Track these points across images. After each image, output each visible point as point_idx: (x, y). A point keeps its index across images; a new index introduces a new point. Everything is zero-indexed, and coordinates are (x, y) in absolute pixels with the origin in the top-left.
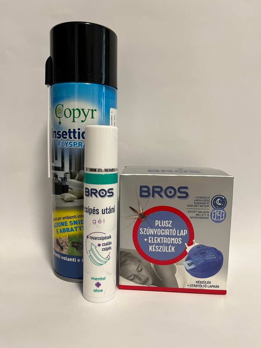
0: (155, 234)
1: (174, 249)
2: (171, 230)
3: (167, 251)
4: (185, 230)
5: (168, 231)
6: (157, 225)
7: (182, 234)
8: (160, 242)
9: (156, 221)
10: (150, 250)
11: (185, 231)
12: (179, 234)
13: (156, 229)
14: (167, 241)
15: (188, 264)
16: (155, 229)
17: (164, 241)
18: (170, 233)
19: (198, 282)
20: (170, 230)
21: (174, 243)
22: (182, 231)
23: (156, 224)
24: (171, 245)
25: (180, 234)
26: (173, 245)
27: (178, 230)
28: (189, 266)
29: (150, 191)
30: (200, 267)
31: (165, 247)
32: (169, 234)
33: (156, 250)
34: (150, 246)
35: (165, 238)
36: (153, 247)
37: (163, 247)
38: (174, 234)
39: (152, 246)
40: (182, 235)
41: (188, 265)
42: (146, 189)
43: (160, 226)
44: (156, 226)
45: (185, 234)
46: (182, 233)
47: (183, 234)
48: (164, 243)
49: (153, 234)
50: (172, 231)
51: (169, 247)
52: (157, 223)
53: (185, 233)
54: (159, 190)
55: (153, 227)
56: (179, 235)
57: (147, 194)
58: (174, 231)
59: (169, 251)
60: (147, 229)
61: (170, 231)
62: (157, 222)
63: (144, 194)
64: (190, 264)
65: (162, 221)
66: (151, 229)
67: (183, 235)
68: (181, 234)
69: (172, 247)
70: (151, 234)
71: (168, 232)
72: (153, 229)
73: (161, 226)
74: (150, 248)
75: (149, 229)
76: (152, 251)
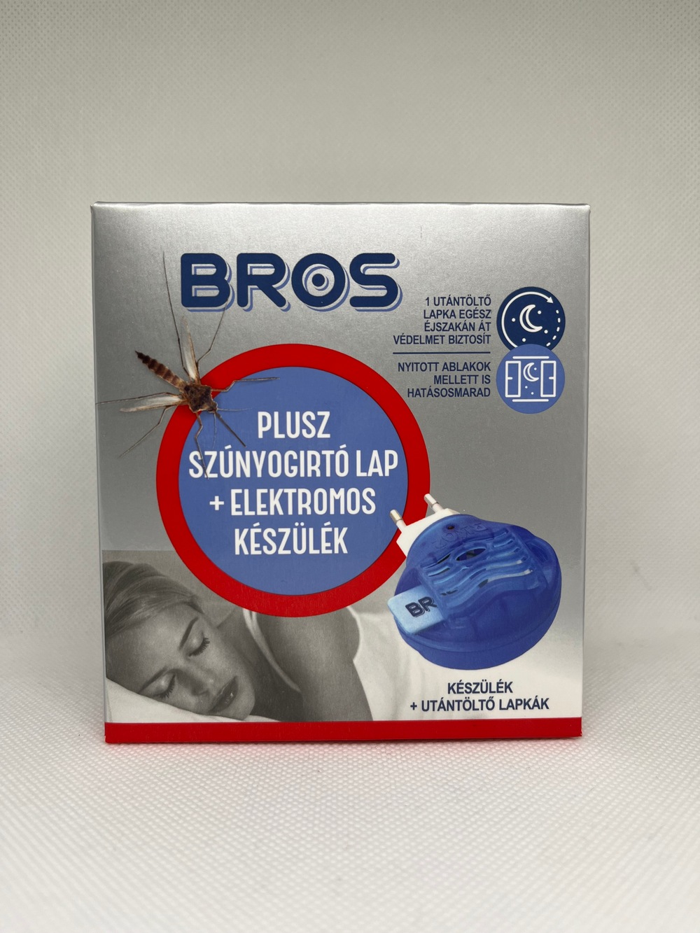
0: (259, 475)
1: (344, 539)
2: (328, 453)
3: (312, 551)
4: (387, 453)
5: (314, 457)
6: (264, 432)
7: (375, 470)
8: (281, 512)
9: (261, 414)
10: (237, 552)
11: (391, 457)
12: (365, 468)
13: (263, 453)
14: (312, 506)
15: (408, 607)
16: (255, 453)
17: (301, 506)
18: (323, 468)
19: (455, 688)
20: (324, 452)
21: (342, 512)
22: (375, 454)
23: (261, 430)
24: (328, 523)
25: (367, 472)
26: (338, 520)
27: (359, 453)
28: (414, 615)
29: (226, 278)
30: (462, 619)
31: (304, 530)
32: (318, 474)
33: (265, 548)
34: (237, 531)
35: (301, 491)
36: (249, 534)
37: (295, 531)
38: (342, 470)
39: (246, 531)
40: (375, 474)
41: (411, 611)
42: (210, 270)
43: (277, 435)
44: (260, 436)
45: (388, 467)
46: (375, 466)
47: (379, 470)
48: (300, 512)
49: (248, 474)
50: (333, 457)
51: (324, 531)
52: (266, 422)
53: (391, 463)
54: (268, 270)
55: (247, 440)
56: (364, 474)
57: (213, 292)
58: (342, 457)
59: (324, 551)
60: (222, 454)
61: (323, 458)
62: (265, 418)
63: (201, 294)
64: (418, 607)
65: (289, 414)
66: (238, 454)
67: (381, 474)
68: (371, 470)
69: (336, 530)
70: (238, 475)
71: (314, 463)
72: (248, 453)
73: (283, 436)
74: (239, 542)
75: (231, 453)
76: (246, 552)
